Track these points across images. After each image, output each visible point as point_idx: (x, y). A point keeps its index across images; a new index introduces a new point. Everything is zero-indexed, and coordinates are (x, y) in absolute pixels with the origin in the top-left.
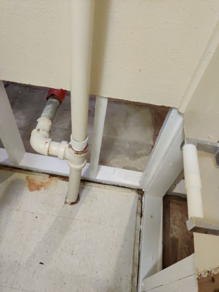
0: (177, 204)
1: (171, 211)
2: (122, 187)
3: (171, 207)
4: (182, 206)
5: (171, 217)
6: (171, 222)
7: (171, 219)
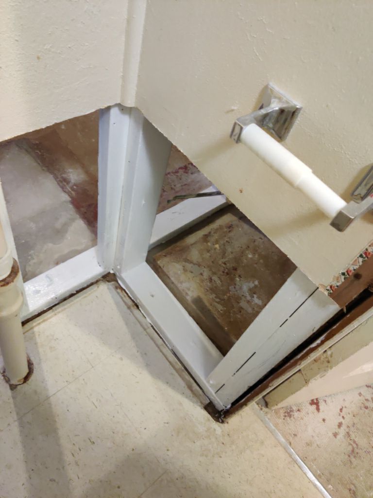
0: (165, 256)
1: (165, 271)
3: (161, 265)
4: (172, 255)
6: (176, 282)
7: (172, 279)
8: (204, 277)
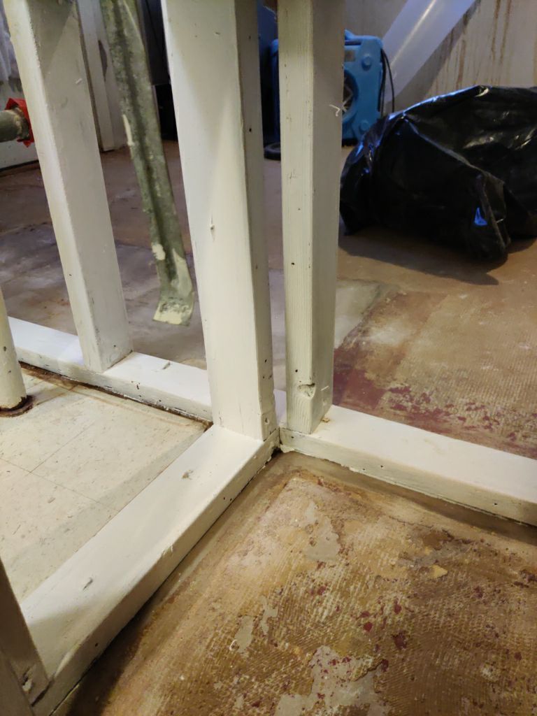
0: (320, 483)
1: (281, 496)
2: (170, 411)
3: (290, 485)
4: (333, 493)
5: (271, 510)
6: (263, 524)
7: (269, 515)
8: (317, 574)
